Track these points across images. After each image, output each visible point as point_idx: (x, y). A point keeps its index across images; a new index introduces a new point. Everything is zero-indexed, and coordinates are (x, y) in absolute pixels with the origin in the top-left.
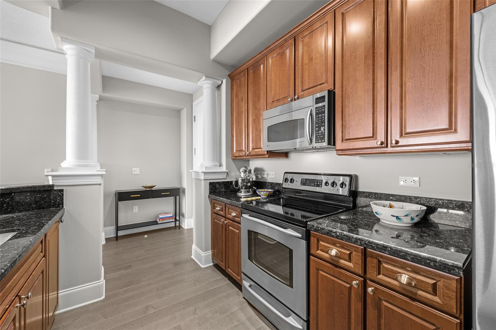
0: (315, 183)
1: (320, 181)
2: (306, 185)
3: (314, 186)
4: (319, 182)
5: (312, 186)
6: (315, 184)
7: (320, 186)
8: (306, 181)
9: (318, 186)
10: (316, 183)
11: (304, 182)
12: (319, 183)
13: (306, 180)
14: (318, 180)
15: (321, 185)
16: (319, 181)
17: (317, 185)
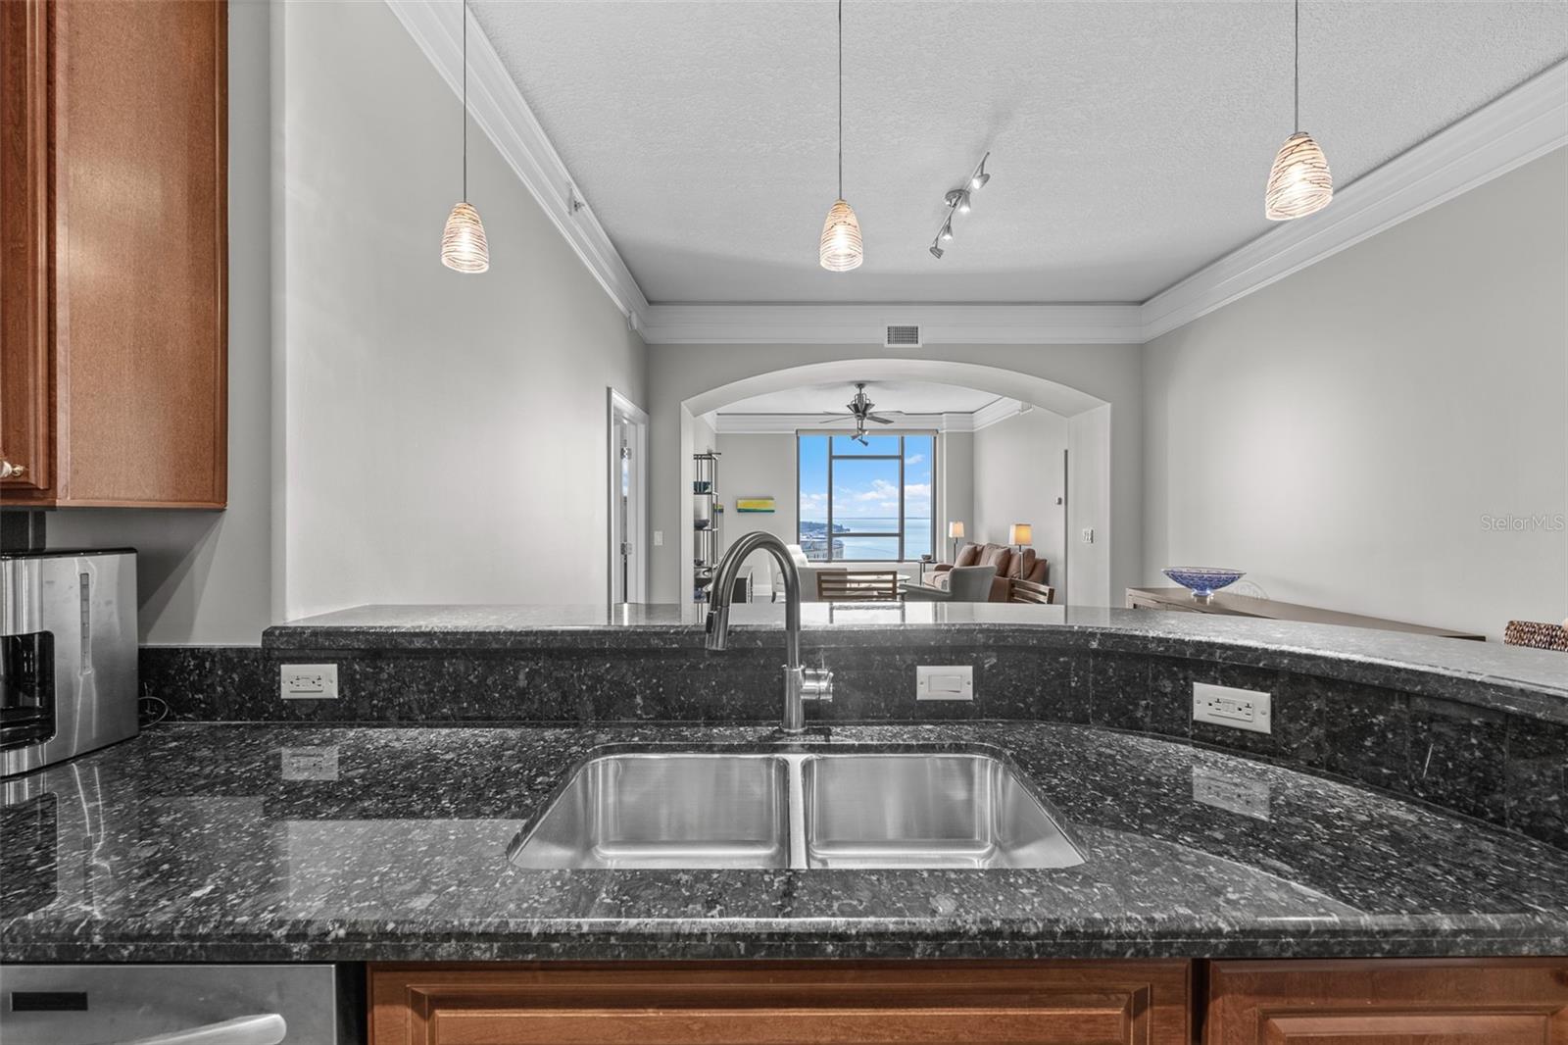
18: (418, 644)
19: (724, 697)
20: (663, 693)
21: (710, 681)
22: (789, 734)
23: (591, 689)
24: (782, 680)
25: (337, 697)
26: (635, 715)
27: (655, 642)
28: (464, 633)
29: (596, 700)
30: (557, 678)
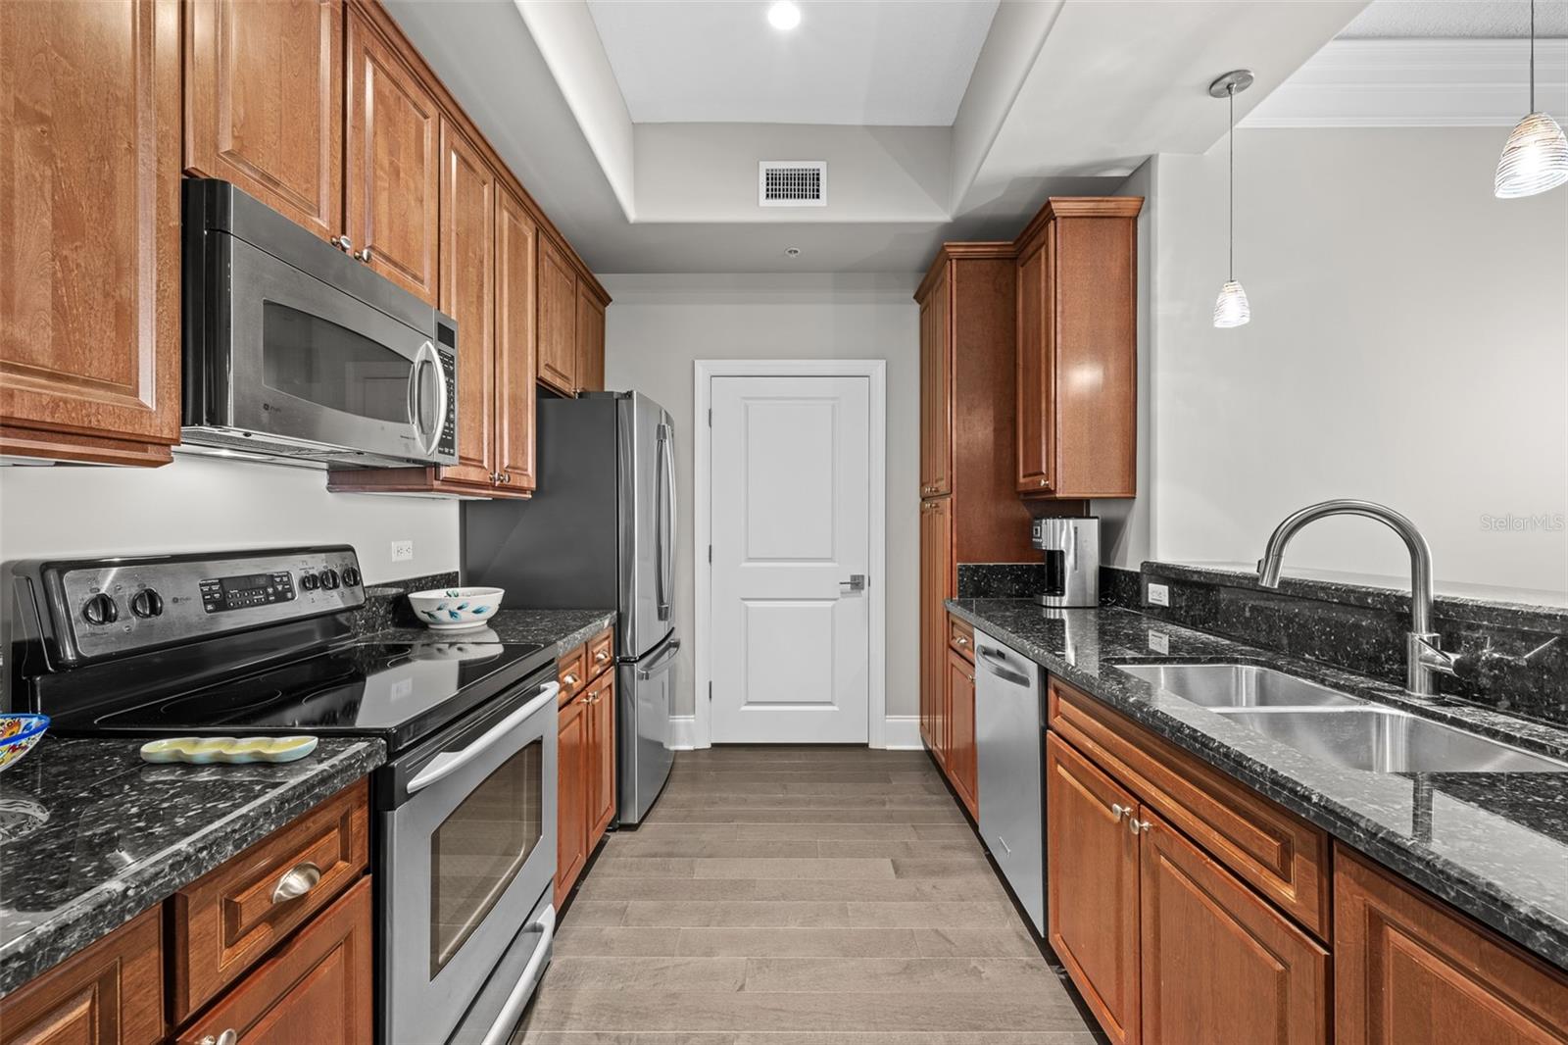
0: (265, 589)
1: (281, 577)
2: (233, 608)
3: (268, 602)
4: (279, 583)
5: (260, 603)
6: (268, 595)
7: (289, 595)
8: (224, 593)
9: (282, 597)
10: (270, 590)
11: (220, 599)
12: (280, 588)
13: (222, 587)
14: (272, 577)
15: (291, 590)
16: (278, 580)
17: (276, 593)
18: (1195, 578)
19: (1383, 656)
20: (1334, 640)
21: (1371, 638)
22: (1409, 695)
23: (1286, 627)
24: (1406, 642)
25: (1167, 605)
26: (1314, 655)
27: (1322, 595)
28: (1214, 574)
29: (1289, 636)
30: (1266, 615)
